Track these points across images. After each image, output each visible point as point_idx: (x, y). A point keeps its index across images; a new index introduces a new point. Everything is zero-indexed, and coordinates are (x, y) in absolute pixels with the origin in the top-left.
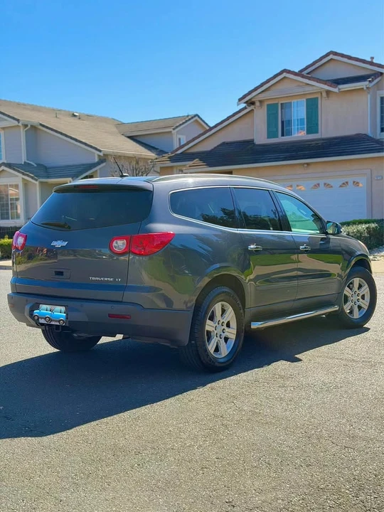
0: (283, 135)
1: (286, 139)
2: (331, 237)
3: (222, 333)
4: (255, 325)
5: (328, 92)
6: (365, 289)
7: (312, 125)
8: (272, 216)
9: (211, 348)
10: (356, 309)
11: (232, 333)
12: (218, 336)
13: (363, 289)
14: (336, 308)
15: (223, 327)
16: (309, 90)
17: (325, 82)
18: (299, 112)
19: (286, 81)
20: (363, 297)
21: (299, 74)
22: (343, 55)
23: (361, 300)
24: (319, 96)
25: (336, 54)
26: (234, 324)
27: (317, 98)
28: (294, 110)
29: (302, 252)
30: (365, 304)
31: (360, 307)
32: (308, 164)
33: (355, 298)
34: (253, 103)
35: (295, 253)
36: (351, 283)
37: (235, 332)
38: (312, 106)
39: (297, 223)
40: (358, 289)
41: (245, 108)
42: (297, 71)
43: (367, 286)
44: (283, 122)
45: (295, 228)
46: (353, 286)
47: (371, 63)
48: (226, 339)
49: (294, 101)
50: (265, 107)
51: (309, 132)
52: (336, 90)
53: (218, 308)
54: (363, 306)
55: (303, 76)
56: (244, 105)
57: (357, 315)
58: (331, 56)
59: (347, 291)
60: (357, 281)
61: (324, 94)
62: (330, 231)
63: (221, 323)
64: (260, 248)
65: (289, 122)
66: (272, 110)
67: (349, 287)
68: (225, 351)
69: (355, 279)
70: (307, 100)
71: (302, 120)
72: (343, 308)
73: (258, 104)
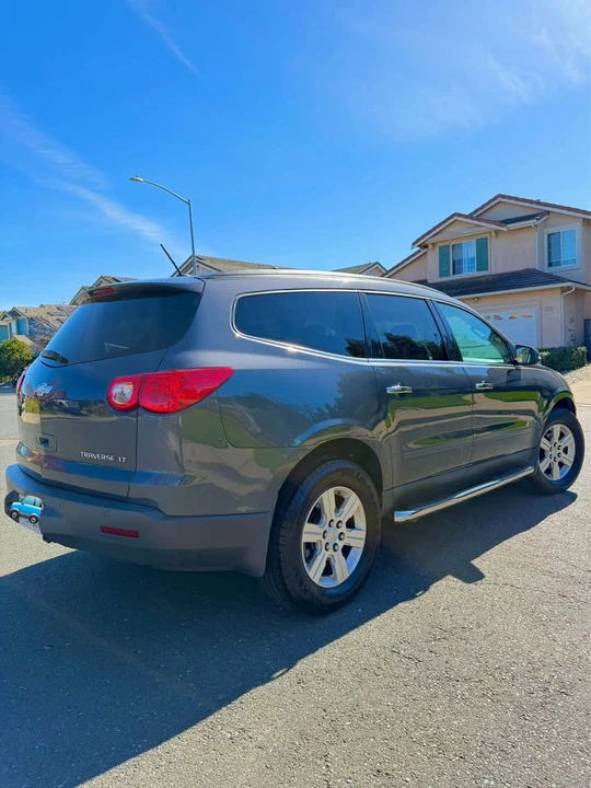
0: (454, 273)
1: (457, 277)
2: (523, 368)
3: (338, 541)
4: (401, 517)
5: (497, 232)
6: (569, 440)
7: (482, 262)
8: (432, 339)
9: (315, 573)
10: (556, 468)
11: (357, 539)
12: (331, 546)
13: (565, 439)
14: (530, 471)
15: (339, 531)
16: (478, 230)
17: (494, 223)
18: (469, 251)
19: (456, 223)
20: (566, 451)
21: (470, 216)
22: (510, 198)
23: (563, 454)
24: (488, 235)
25: (504, 197)
26: (361, 522)
27: (486, 238)
28: (465, 249)
29: (479, 391)
30: (569, 460)
31: (561, 465)
32: (478, 298)
33: (554, 453)
34: (426, 247)
35: (467, 393)
36: (549, 432)
37: (363, 535)
38: (482, 246)
39: (469, 350)
40: (560, 439)
41: (419, 251)
42: (467, 214)
43: (571, 434)
44: (454, 262)
45: (467, 356)
46: (552, 435)
47: (538, 203)
48: (346, 550)
49: (464, 242)
50: (437, 249)
51: (478, 270)
52: (504, 229)
53: (327, 499)
54: (565, 462)
55: (473, 219)
56: (418, 249)
57: (557, 475)
58: (499, 199)
59: (544, 444)
60: (557, 429)
61: (493, 234)
62: (520, 360)
63: (335, 523)
64: (408, 389)
65: (460, 261)
66: (444, 252)
67: (546, 437)
68: (344, 570)
69: (555, 426)
70: (477, 240)
71: (472, 259)
72: (539, 469)
73: (430, 246)
